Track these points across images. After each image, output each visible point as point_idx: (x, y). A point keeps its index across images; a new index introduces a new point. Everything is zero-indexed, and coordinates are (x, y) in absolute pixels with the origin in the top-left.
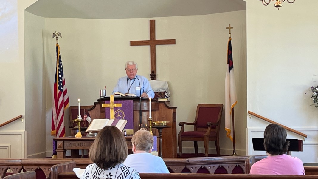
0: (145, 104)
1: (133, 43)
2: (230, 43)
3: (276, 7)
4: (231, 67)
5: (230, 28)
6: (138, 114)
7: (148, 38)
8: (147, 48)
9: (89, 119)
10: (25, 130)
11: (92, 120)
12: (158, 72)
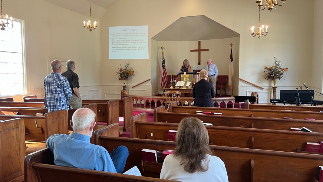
0: (197, 75)
1: (192, 51)
2: (231, 51)
3: (259, 37)
4: (232, 60)
5: (232, 44)
6: (195, 79)
7: (198, 49)
8: (197, 53)
9: (175, 81)
10: (151, 84)
11: (177, 82)
12: (201, 62)
